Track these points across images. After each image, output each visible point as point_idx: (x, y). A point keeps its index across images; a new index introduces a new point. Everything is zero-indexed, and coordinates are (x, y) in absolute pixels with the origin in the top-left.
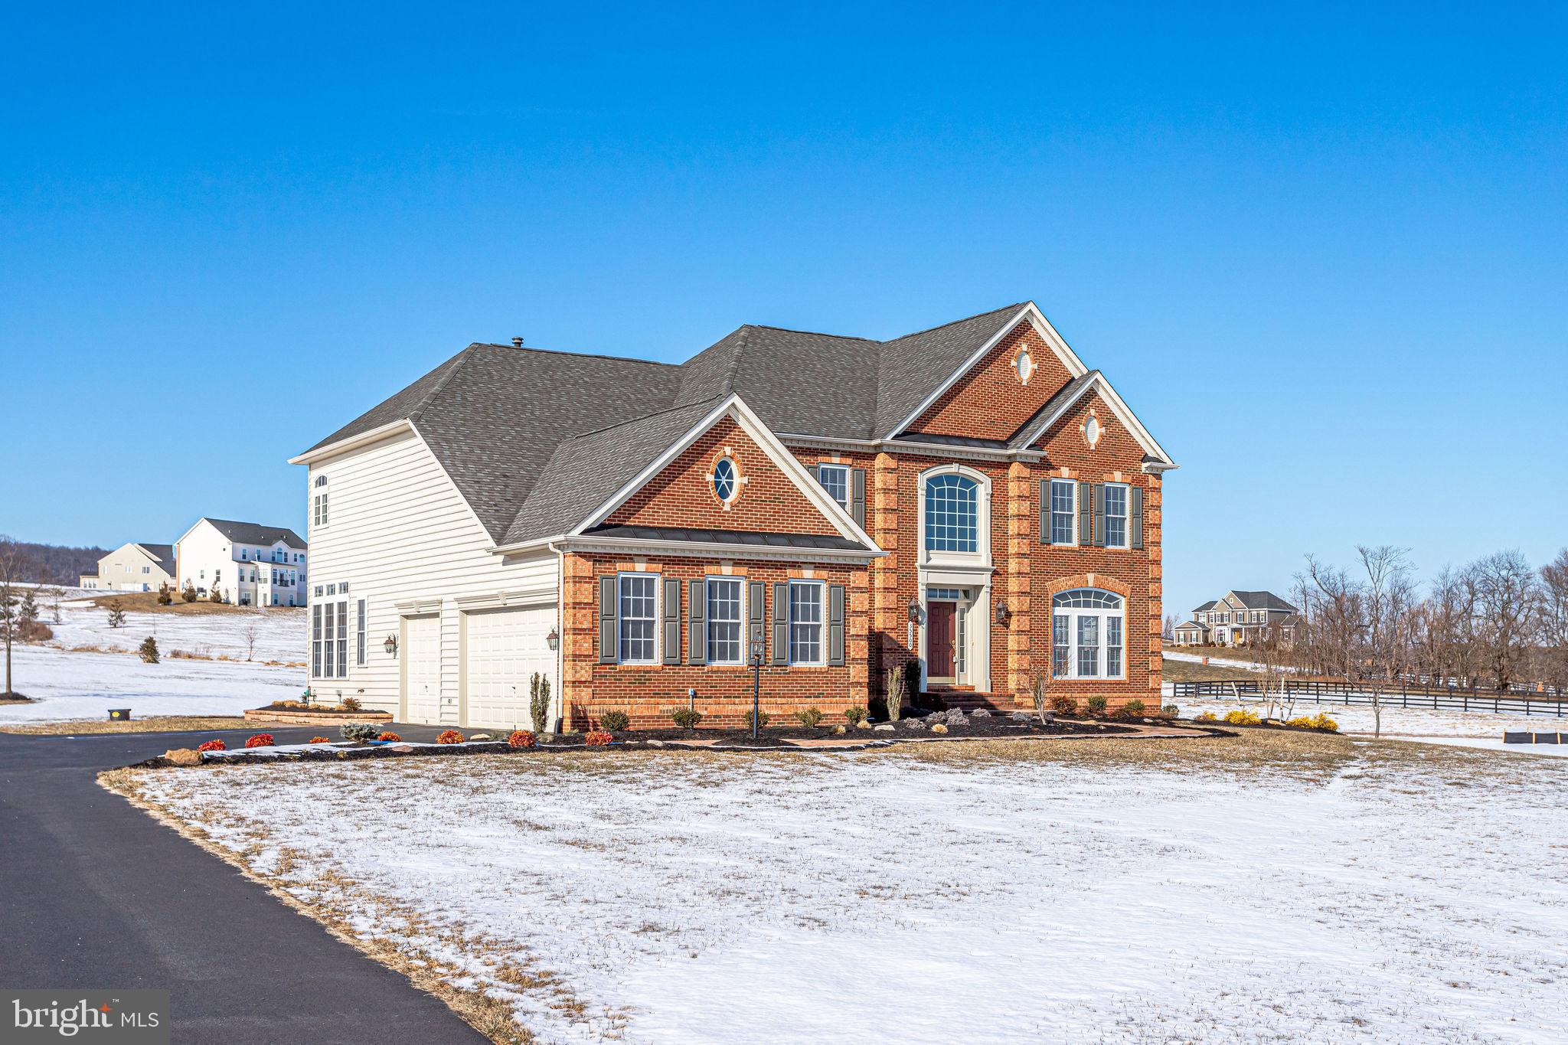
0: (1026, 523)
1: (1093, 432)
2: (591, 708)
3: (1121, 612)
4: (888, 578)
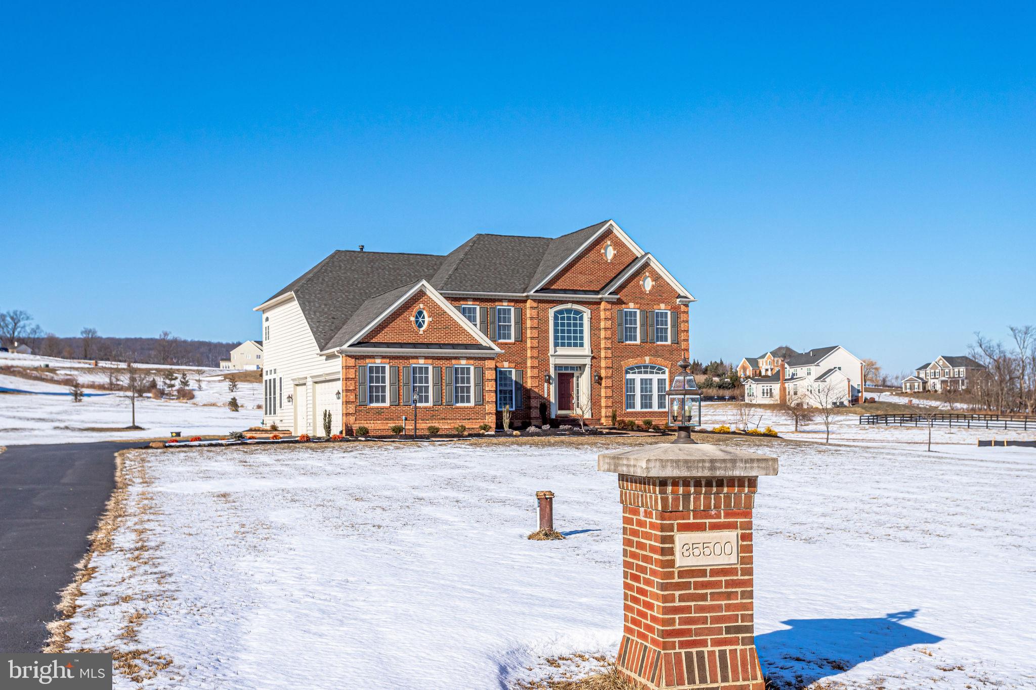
0: (609, 332)
1: (648, 284)
2: (355, 425)
3: (666, 376)
4: (533, 362)
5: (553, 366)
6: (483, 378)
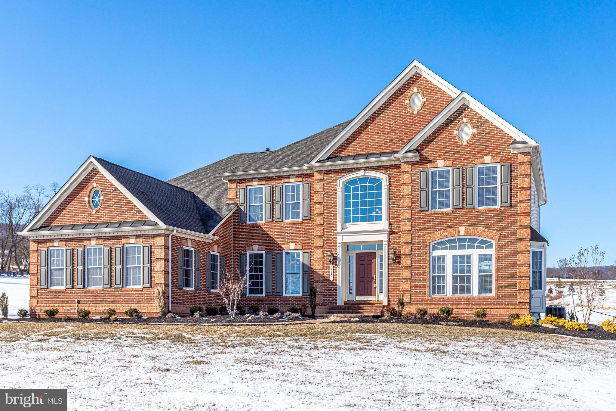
1: (466, 133)
2: (37, 308)
3: (492, 251)
4: (317, 241)
5: (340, 245)
6: (151, 258)
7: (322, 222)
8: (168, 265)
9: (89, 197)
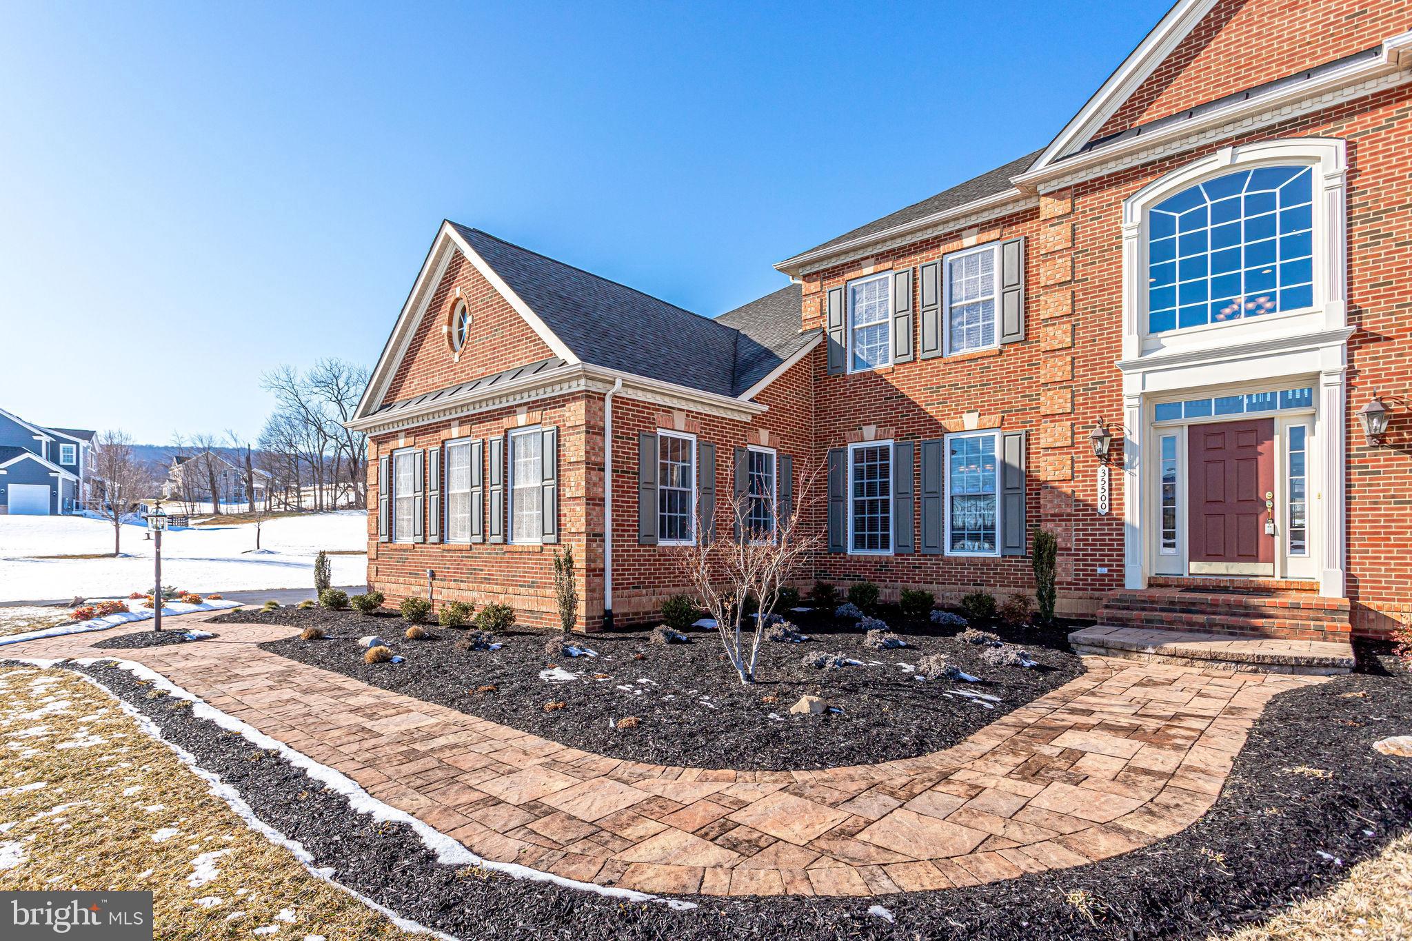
4: (1052, 398)
5: (1136, 402)
6: (558, 461)
7: (1069, 340)
8: (602, 479)
9: (450, 324)
